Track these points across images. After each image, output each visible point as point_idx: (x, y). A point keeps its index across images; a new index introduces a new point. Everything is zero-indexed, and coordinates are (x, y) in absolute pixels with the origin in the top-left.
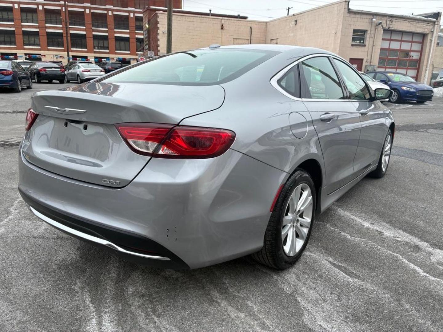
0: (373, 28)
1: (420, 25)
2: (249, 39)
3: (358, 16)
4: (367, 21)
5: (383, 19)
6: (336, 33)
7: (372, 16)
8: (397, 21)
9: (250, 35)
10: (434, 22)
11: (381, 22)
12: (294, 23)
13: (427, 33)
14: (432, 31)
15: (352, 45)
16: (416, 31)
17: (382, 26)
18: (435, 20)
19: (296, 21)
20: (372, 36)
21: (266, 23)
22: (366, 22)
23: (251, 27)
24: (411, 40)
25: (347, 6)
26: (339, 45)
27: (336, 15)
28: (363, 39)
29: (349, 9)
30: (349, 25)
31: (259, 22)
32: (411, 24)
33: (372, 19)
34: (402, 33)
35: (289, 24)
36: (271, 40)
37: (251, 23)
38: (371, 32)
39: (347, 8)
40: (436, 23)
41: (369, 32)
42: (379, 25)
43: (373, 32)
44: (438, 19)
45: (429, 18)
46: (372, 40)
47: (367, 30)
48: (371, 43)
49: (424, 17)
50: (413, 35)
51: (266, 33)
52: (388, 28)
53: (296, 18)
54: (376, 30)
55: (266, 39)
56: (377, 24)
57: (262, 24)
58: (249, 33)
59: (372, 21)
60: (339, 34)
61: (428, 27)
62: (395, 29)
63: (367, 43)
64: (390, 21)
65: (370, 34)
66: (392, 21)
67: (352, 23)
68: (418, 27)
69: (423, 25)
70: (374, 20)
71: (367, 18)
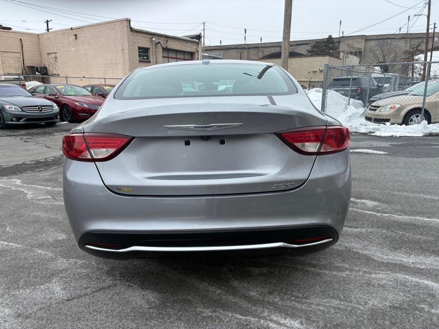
0: (154, 47)
1: (188, 45)
2: (20, 53)
3: (139, 35)
4: (148, 39)
5: (160, 38)
6: (123, 50)
7: (151, 36)
8: (171, 41)
9: (20, 48)
10: (198, 43)
11: (159, 41)
12: (73, 37)
13: (194, 52)
14: (198, 51)
15: (140, 61)
16: (186, 50)
17: (161, 45)
18: (197, 41)
19: (76, 35)
20: (154, 53)
21: (38, 35)
22: (147, 41)
23: (21, 40)
24: (183, 58)
25: (129, 24)
26: (128, 60)
27: (120, 32)
28: (147, 56)
29: (131, 28)
30: (134, 42)
31: (29, 34)
32: (181, 44)
33: (152, 38)
34: (176, 51)
35: (68, 39)
36: (48, 54)
37: (19, 34)
38: (152, 49)
39: (129, 27)
40: (199, 44)
41: (151, 50)
42: (158, 44)
43: (154, 50)
44: (200, 40)
45: (194, 40)
46: (154, 57)
47: (149, 48)
48: (154, 59)
49: (189, 38)
50: (184, 53)
51: (40, 46)
52: (166, 47)
53: (75, 32)
54: (157, 48)
55: (40, 52)
56: (157, 43)
57: (33, 36)
58: (20, 46)
59: (152, 40)
60: (126, 51)
61: (194, 47)
62: (171, 48)
63: (151, 59)
64: (166, 41)
65: (153, 51)
66: (167, 41)
67: (136, 41)
68: (187, 47)
69: (191, 45)
70: (154, 39)
71: (147, 37)
